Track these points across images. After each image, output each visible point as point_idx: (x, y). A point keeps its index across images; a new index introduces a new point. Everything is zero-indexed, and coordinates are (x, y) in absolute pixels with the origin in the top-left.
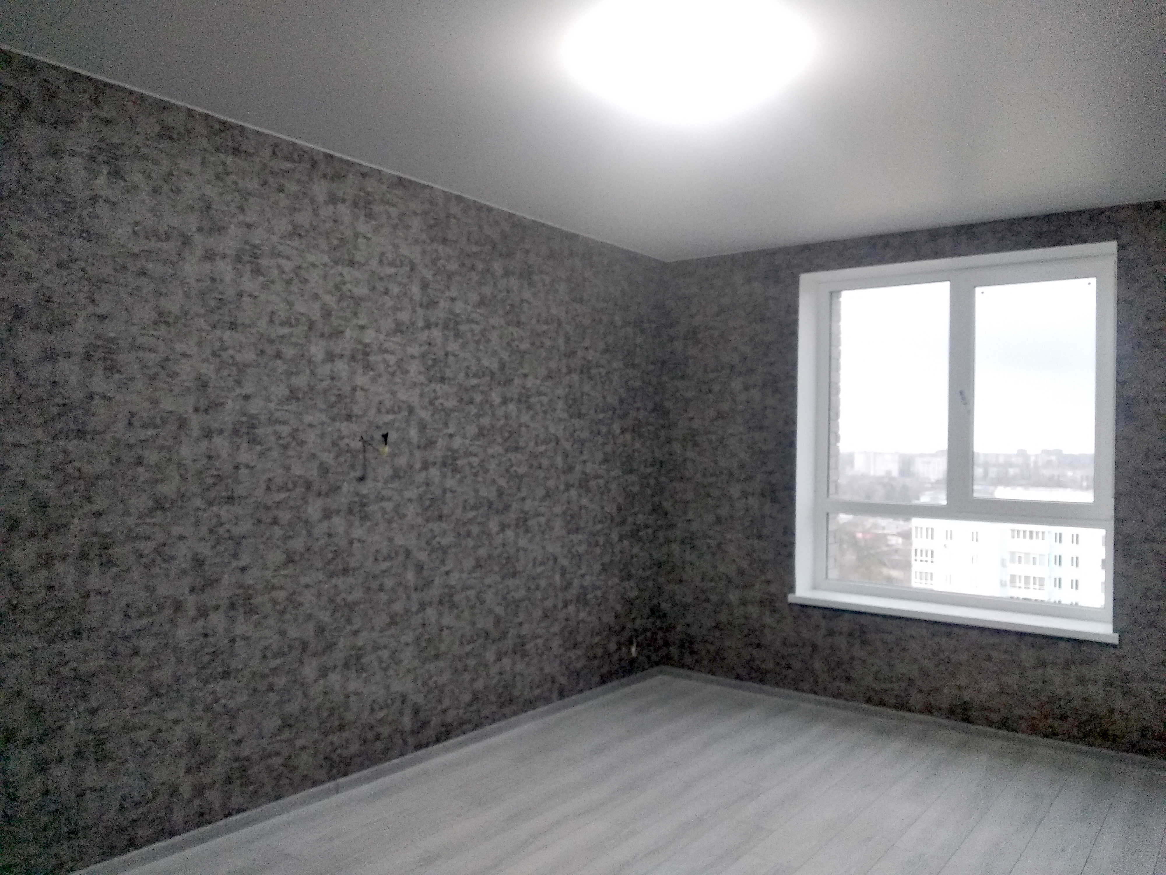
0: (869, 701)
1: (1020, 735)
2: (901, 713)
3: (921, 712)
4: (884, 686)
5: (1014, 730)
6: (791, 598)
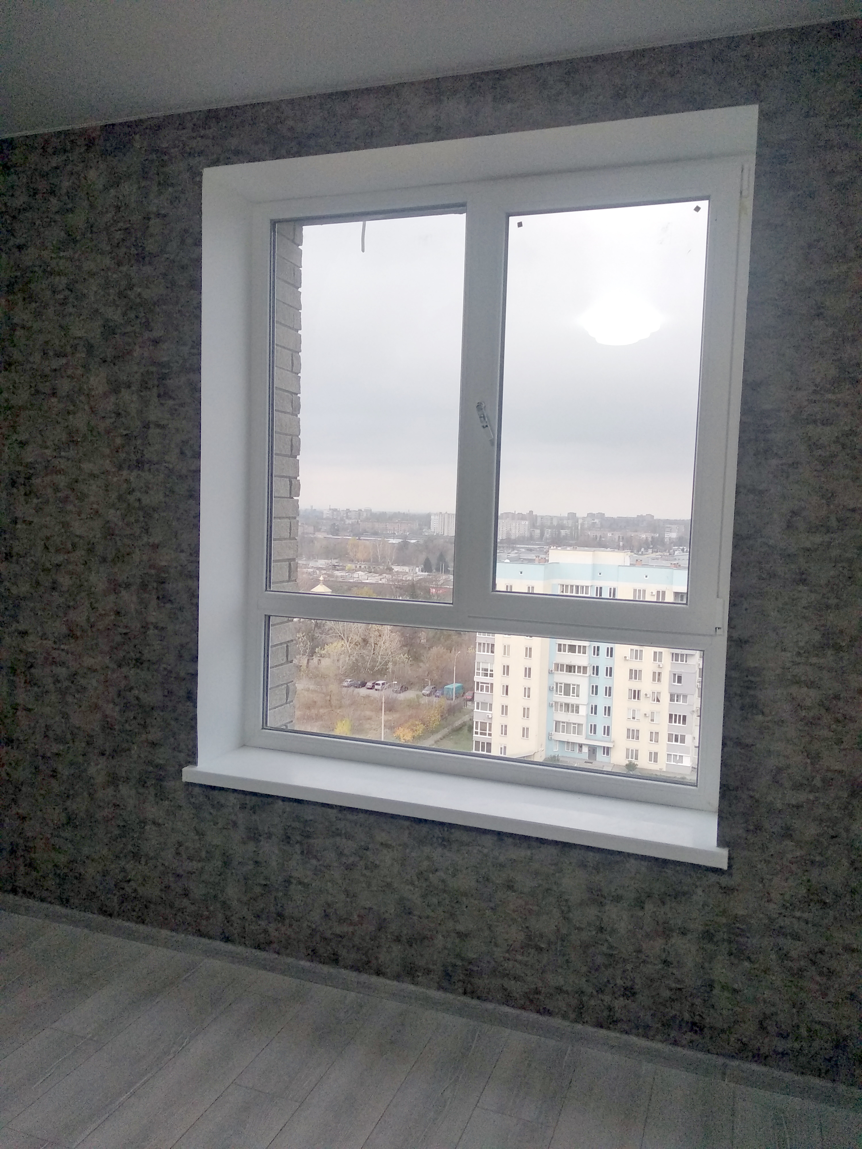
0: (313, 955)
1: (556, 1022)
2: (364, 977)
3: (397, 977)
4: (338, 929)
5: (548, 1012)
6: (189, 774)
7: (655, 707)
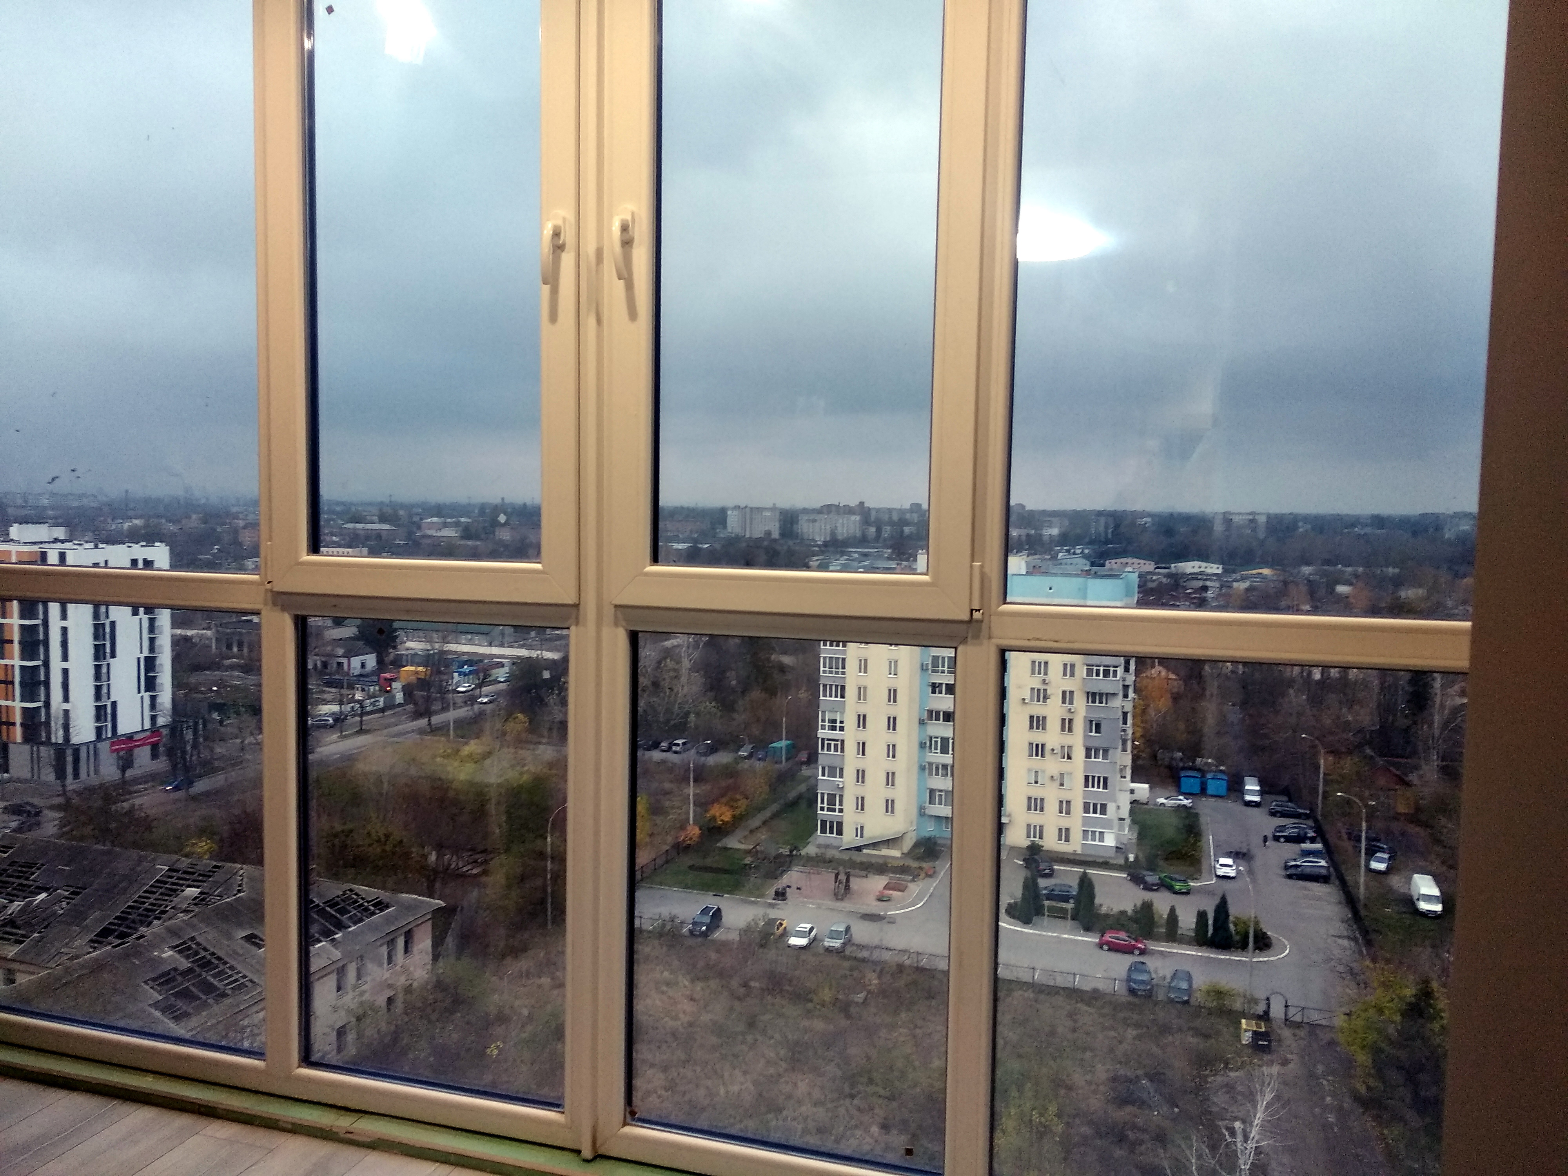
7: (1064, 766)
